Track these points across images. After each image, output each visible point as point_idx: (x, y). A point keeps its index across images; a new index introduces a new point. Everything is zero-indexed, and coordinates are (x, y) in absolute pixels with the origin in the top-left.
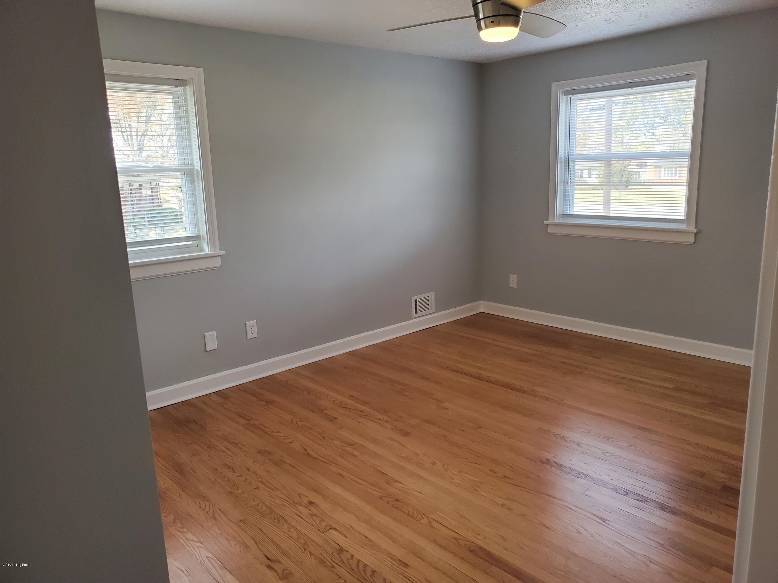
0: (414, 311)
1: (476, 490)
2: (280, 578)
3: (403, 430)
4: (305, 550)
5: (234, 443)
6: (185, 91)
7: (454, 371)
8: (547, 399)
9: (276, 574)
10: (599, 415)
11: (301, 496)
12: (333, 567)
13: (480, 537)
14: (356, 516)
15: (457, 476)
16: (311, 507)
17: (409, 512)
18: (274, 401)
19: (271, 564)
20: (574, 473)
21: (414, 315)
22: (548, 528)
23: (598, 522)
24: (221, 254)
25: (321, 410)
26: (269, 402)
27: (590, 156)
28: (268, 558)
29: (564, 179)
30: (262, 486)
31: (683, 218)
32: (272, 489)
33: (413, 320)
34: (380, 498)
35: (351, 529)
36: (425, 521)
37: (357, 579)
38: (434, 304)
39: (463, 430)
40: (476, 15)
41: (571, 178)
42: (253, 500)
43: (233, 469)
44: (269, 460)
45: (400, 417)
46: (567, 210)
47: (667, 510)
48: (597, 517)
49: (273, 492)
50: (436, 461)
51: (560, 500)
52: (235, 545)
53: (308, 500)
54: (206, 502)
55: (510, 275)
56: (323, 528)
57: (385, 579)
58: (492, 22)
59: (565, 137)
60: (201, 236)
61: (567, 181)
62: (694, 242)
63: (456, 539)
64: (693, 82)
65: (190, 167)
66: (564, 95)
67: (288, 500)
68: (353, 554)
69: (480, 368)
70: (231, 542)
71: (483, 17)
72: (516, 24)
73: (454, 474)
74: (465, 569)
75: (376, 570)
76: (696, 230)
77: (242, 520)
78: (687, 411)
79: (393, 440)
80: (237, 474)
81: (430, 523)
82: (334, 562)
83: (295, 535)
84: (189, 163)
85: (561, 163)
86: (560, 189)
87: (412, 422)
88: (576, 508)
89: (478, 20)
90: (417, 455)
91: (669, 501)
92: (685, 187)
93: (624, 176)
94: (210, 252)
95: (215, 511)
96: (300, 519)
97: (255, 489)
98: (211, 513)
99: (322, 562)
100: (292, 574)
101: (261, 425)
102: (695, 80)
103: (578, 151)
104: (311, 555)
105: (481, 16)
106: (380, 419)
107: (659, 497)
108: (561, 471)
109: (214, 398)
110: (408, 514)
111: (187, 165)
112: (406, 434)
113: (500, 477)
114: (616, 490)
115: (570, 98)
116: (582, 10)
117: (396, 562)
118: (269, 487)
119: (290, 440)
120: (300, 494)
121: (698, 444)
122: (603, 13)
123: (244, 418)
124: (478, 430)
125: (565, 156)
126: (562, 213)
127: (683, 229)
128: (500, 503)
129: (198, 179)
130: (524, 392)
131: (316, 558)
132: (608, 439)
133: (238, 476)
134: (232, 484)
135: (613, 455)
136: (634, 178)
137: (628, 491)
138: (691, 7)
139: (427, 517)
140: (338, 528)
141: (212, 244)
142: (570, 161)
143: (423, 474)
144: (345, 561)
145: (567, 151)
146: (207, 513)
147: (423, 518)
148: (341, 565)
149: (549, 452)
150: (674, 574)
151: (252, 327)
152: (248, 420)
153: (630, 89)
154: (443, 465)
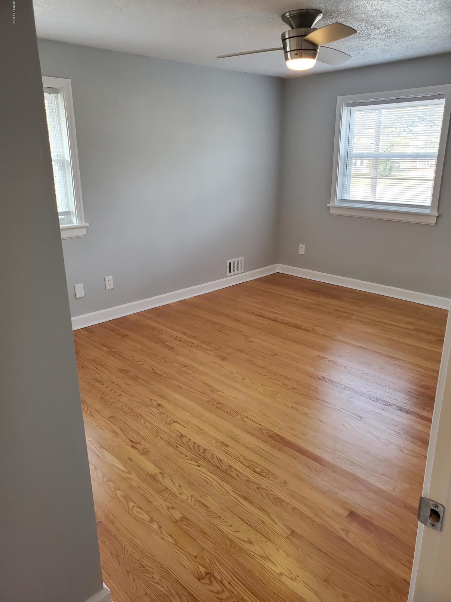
0: (228, 271)
1: (274, 397)
2: (141, 454)
3: (222, 356)
4: (157, 436)
5: (101, 364)
6: (57, 97)
7: (257, 315)
8: (323, 336)
9: (138, 451)
10: (361, 347)
11: (152, 400)
12: (177, 447)
13: (276, 428)
14: (191, 414)
15: (261, 387)
16: (159, 408)
17: (227, 411)
18: (127, 335)
19: (134, 445)
20: (342, 386)
21: (228, 274)
22: (323, 422)
23: (357, 419)
24: (86, 226)
25: (162, 342)
26: (124, 336)
27: (363, 155)
28: (132, 442)
29: (343, 173)
30: (124, 394)
31: (429, 205)
32: (132, 396)
33: (228, 278)
34: (208, 402)
35: (188, 423)
36: (239, 417)
37: (194, 454)
38: (243, 266)
39: (264, 357)
40: (284, 48)
41: (348, 171)
42: (118, 403)
43: (102, 383)
44: (127, 376)
45: (220, 347)
46: (345, 196)
47: (403, 411)
48: (356, 415)
49: (132, 398)
50: (246, 377)
51: (332, 404)
52: (108, 433)
53: (158, 403)
54: (84, 405)
55: (300, 245)
56: (169, 421)
57: (212, 454)
58: (296, 54)
59: (346, 139)
60: (71, 212)
61: (345, 174)
62: (436, 224)
63: (260, 429)
64: (443, 101)
65: (61, 158)
66: (346, 107)
67: (142, 403)
68: (190, 438)
69: (277, 314)
70: (105, 431)
71: (289, 50)
72: (314, 56)
73: (258, 387)
74: (267, 448)
75: (206, 449)
76: (437, 214)
77: (111, 417)
78: (422, 345)
79: (215, 363)
80: (105, 386)
81: (242, 418)
82: (178, 444)
83: (149, 426)
84: (60, 155)
85: (341, 160)
86: (340, 180)
87: (229, 351)
88: (342, 410)
89: (286, 52)
90: (232, 373)
91: (405, 405)
92: (432, 182)
93: (388, 165)
94: (78, 224)
95: (92, 411)
96: (152, 415)
97: (119, 396)
98: (89, 411)
99: (169, 444)
100: (149, 451)
101: (119, 352)
102: (445, 99)
103: (355, 150)
104: (161, 439)
105: (288, 49)
106: (205, 349)
107: (399, 403)
108: (333, 385)
109: (83, 332)
110: (227, 412)
111: (59, 157)
112: (224, 359)
113: (290, 389)
114: (370, 398)
115: (351, 109)
116: (364, 42)
117: (220, 444)
118: (128, 395)
119: (142, 363)
120: (151, 399)
121: (427, 367)
122: (379, 45)
123: (106, 347)
124: (275, 357)
125: (345, 154)
126: (341, 199)
127: (428, 214)
128: (290, 406)
129: (68, 168)
130: (308, 331)
131: (165, 441)
132: (366, 364)
133: (106, 387)
134: (102, 392)
135: (369, 374)
136: (396, 167)
137: (378, 399)
138: (445, 42)
139: (240, 414)
140: (179, 422)
141: (79, 218)
142: (348, 158)
143: (237, 386)
144: (185, 443)
145: (346, 151)
146: (86, 412)
147: (237, 415)
148: (182, 445)
149: (324, 372)
150: (405, 450)
151: (109, 280)
152: (109, 348)
153: (396, 104)
154: (251, 380)
